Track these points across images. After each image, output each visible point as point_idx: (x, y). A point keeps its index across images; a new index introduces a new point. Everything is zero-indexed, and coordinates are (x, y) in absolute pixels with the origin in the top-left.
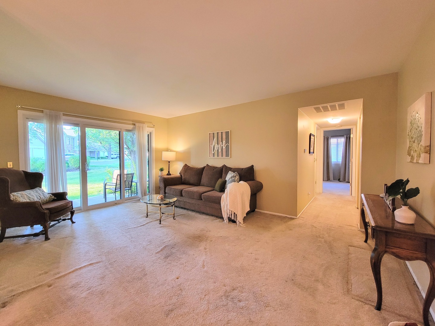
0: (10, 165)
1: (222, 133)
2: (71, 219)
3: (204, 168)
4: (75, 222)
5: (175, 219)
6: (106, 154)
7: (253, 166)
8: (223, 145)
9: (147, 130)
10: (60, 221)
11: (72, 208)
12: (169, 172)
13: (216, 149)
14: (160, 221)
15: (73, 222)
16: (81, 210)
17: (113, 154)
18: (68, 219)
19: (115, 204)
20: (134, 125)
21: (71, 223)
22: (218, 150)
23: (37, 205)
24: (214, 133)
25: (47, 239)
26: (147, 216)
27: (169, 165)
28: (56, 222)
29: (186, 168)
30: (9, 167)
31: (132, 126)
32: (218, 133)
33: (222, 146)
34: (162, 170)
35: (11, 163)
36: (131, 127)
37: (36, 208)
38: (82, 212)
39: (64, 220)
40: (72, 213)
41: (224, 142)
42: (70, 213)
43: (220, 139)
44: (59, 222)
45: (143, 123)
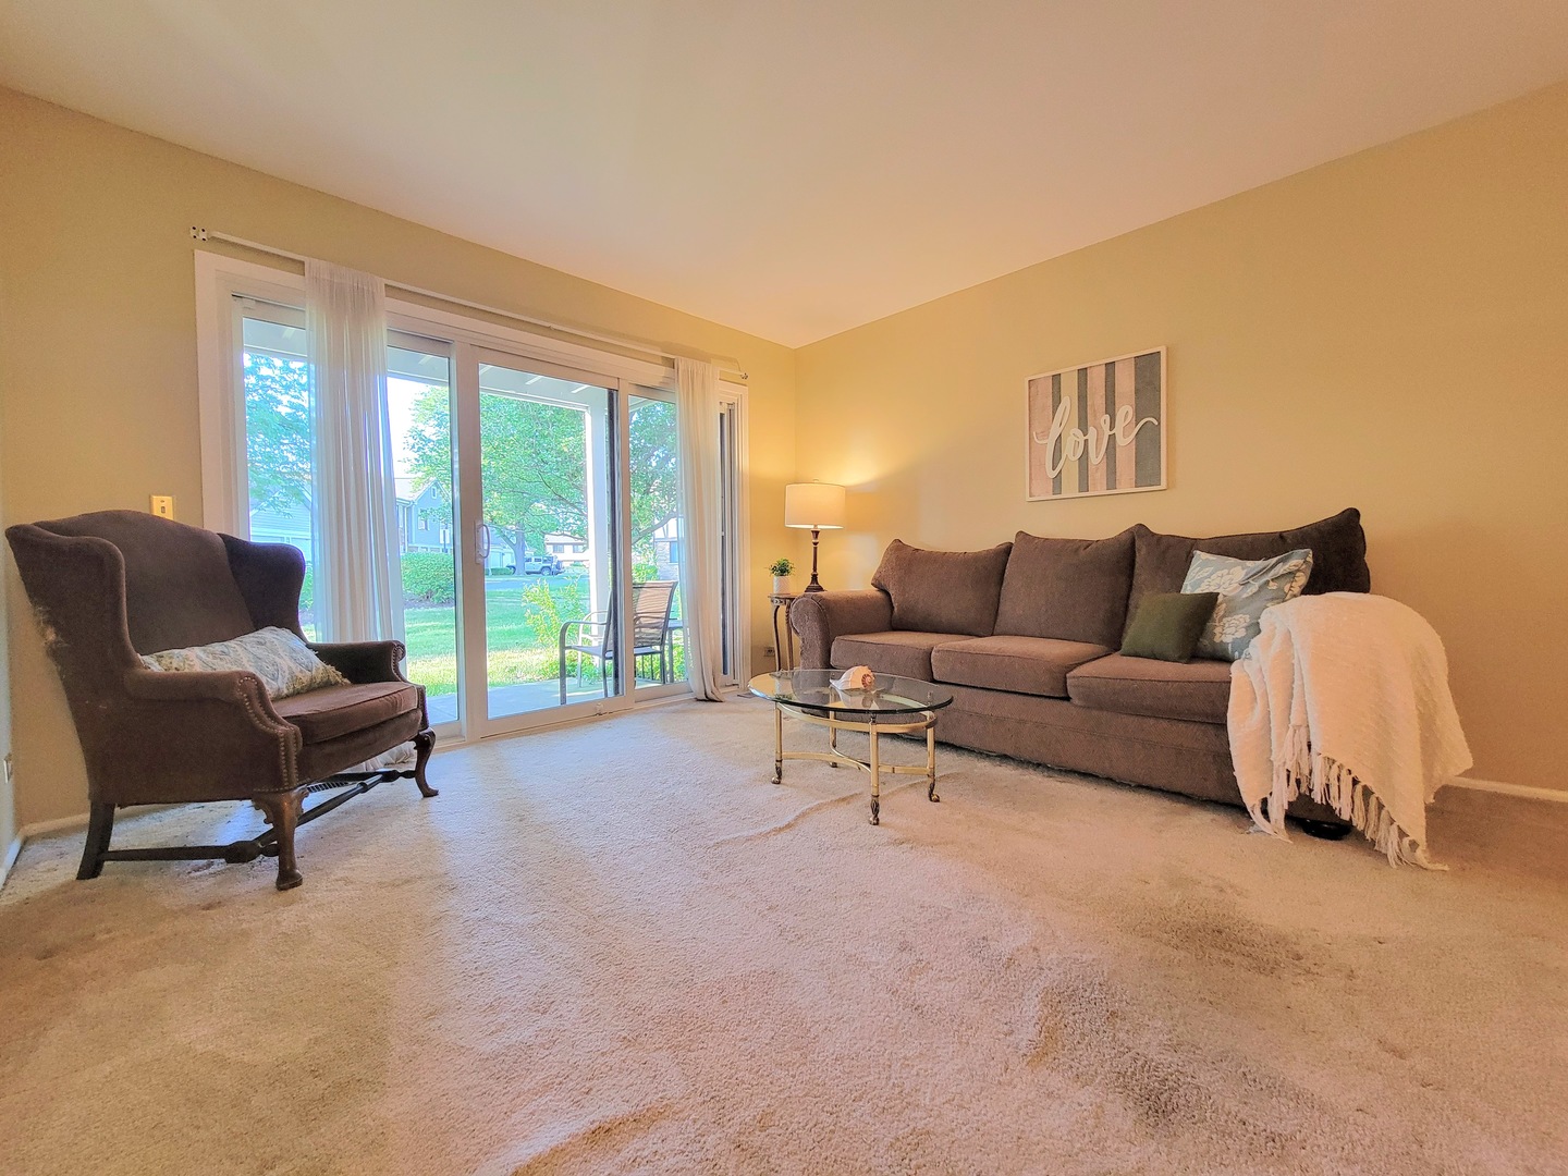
0: (163, 507)
1: (1110, 366)
2: (418, 774)
3: (1007, 550)
4: (435, 793)
5: (938, 801)
6: (509, 560)
7: (1353, 515)
8: (1118, 430)
9: (720, 394)
10: (368, 782)
11: (425, 723)
12: (815, 578)
13: (1071, 453)
14: (876, 809)
15: (428, 793)
16: (460, 735)
17: (529, 560)
18: (407, 775)
19: (596, 714)
20: (671, 363)
21: (422, 796)
22: (1084, 459)
23: (238, 694)
24: (1056, 378)
25: (288, 879)
26: (780, 777)
27: (815, 548)
28: (352, 786)
29: (904, 559)
30: (157, 512)
31: (663, 371)
32: (1083, 372)
33: (1112, 438)
34: (782, 570)
35: (168, 501)
36: (655, 374)
37: (237, 707)
38: (466, 745)
39: (389, 777)
40: (424, 746)
41: (1125, 411)
42: (413, 744)
43: (1097, 398)
44: (365, 789)
45: (705, 358)
